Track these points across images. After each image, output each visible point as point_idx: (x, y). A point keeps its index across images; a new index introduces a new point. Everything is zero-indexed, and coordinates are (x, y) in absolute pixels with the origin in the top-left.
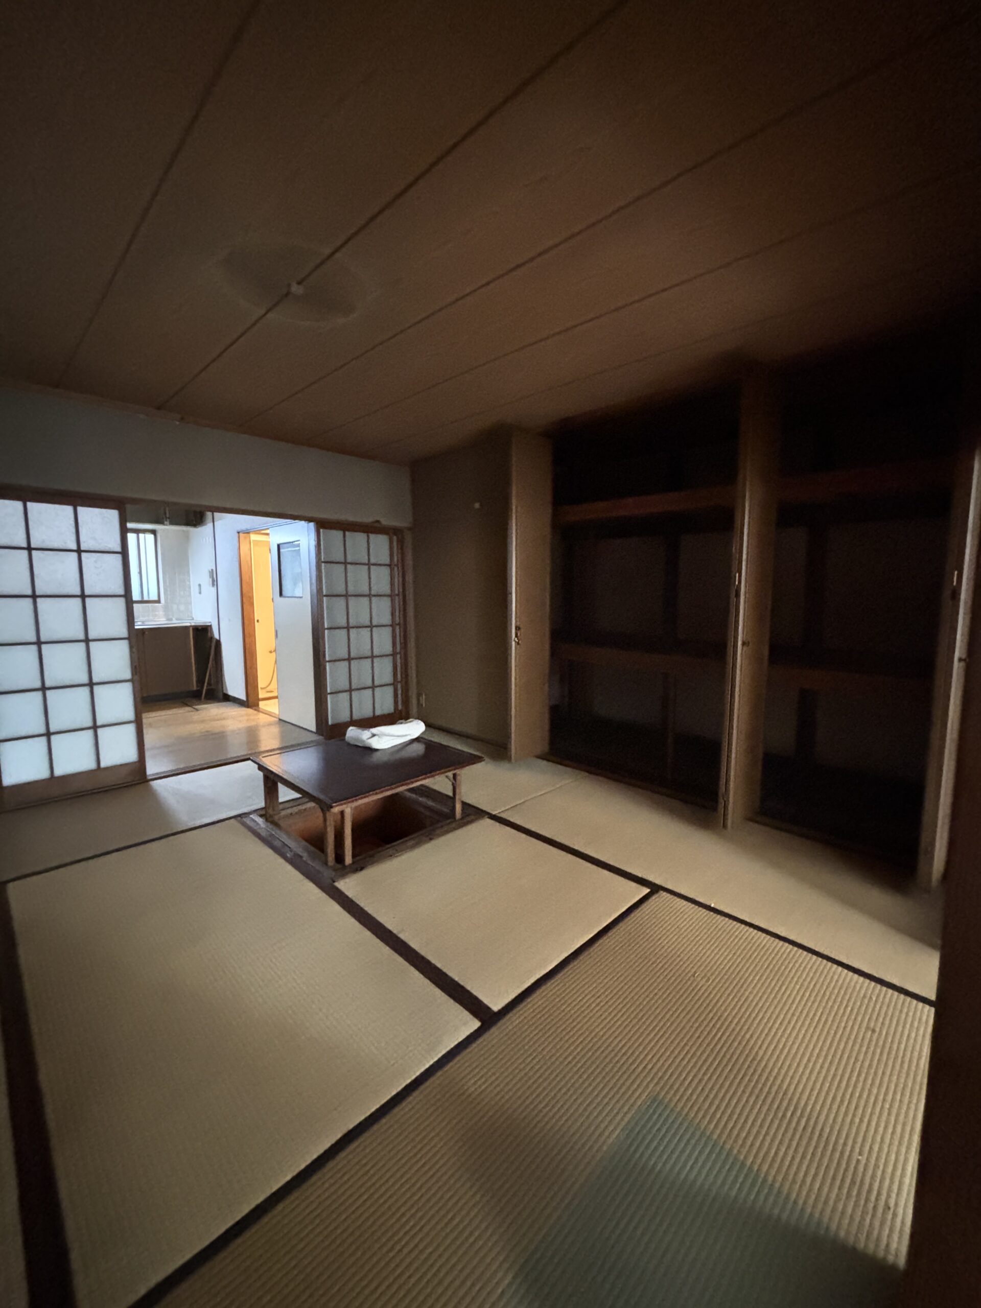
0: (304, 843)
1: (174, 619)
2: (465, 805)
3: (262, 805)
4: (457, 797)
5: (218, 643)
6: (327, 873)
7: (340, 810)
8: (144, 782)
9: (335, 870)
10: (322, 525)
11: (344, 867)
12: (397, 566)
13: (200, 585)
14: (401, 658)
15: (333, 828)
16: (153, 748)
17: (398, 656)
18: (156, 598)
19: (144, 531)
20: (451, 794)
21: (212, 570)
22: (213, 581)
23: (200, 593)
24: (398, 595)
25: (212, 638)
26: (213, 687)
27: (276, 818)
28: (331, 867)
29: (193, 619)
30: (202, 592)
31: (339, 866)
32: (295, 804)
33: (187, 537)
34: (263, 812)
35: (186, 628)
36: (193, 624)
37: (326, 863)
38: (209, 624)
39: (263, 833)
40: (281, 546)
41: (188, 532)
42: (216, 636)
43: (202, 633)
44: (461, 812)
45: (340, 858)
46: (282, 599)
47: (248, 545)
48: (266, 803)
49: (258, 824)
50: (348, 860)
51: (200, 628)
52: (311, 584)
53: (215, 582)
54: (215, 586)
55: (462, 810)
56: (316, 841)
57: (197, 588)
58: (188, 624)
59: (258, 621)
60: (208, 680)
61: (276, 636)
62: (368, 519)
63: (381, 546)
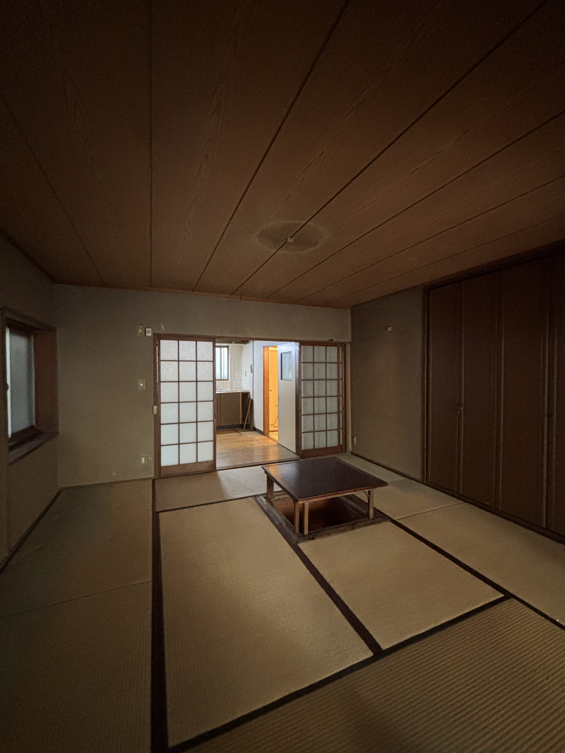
0: (285, 517)
1: (234, 388)
2: (376, 510)
3: (266, 492)
4: (371, 504)
5: (252, 401)
6: (295, 538)
7: (303, 503)
8: (215, 471)
9: (299, 536)
10: (302, 343)
11: (304, 536)
12: (342, 363)
13: (246, 372)
14: (342, 415)
15: (299, 513)
16: (221, 454)
17: (341, 414)
18: (226, 378)
19: (224, 347)
20: (367, 502)
21: (252, 365)
23: (246, 376)
24: (342, 379)
25: (250, 398)
26: (249, 423)
27: (272, 500)
28: (297, 534)
29: (242, 389)
31: (302, 534)
32: (281, 494)
33: (242, 349)
34: (266, 496)
35: (239, 393)
36: (242, 391)
37: (294, 531)
38: (249, 391)
39: (265, 508)
40: (283, 354)
41: (242, 346)
42: (252, 398)
43: (245, 396)
44: (373, 515)
45: (301, 530)
46: (282, 380)
47: (268, 353)
48: (267, 491)
49: (263, 502)
50: (306, 532)
51: (245, 393)
52: (296, 374)
53: (252, 371)
54: (253, 373)
55: (374, 514)
56: (290, 517)
57: (245, 373)
58: (240, 391)
59: (271, 391)
60: (247, 419)
61: (279, 400)
62: (326, 339)
63: (333, 353)
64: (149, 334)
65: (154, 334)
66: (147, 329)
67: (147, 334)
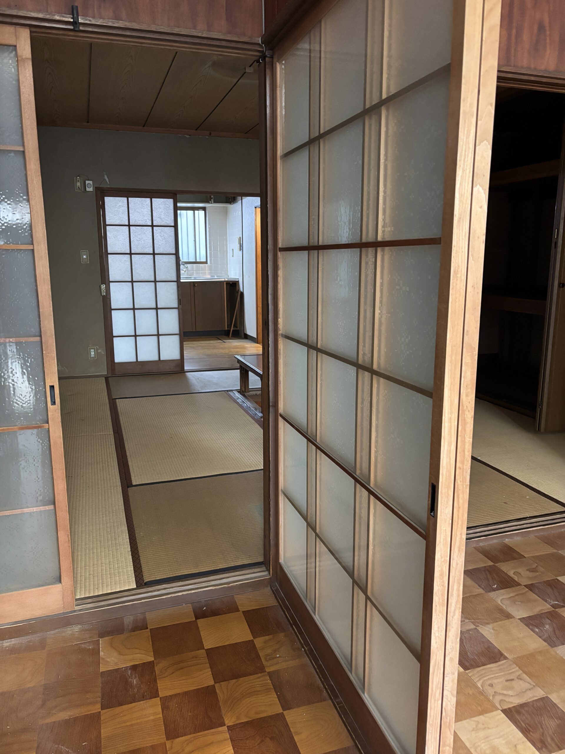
3: (239, 388)
5: (242, 294)
8: (183, 373)
13: (233, 250)
18: (204, 260)
19: (198, 209)
21: (240, 238)
22: (240, 246)
23: (233, 256)
25: (238, 290)
26: (237, 329)
27: (246, 394)
29: (227, 276)
30: (234, 256)
33: (226, 212)
34: (239, 391)
35: (221, 283)
36: (226, 280)
38: (237, 280)
41: (226, 208)
42: (241, 290)
43: (232, 287)
48: (240, 383)
49: (235, 395)
51: (231, 283)
53: (241, 248)
54: (242, 250)
57: (231, 251)
60: (235, 324)
64: (90, 189)
65: (97, 189)
66: (87, 182)
67: (88, 189)
